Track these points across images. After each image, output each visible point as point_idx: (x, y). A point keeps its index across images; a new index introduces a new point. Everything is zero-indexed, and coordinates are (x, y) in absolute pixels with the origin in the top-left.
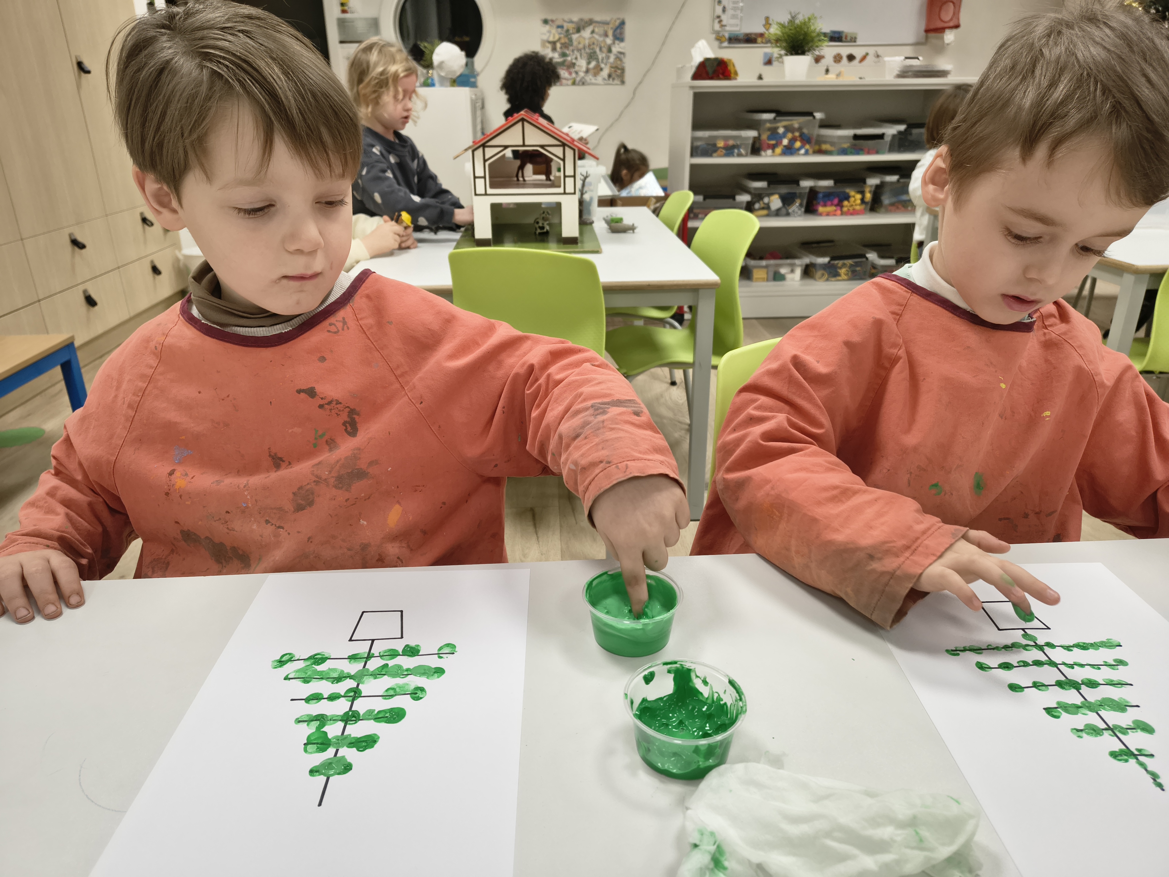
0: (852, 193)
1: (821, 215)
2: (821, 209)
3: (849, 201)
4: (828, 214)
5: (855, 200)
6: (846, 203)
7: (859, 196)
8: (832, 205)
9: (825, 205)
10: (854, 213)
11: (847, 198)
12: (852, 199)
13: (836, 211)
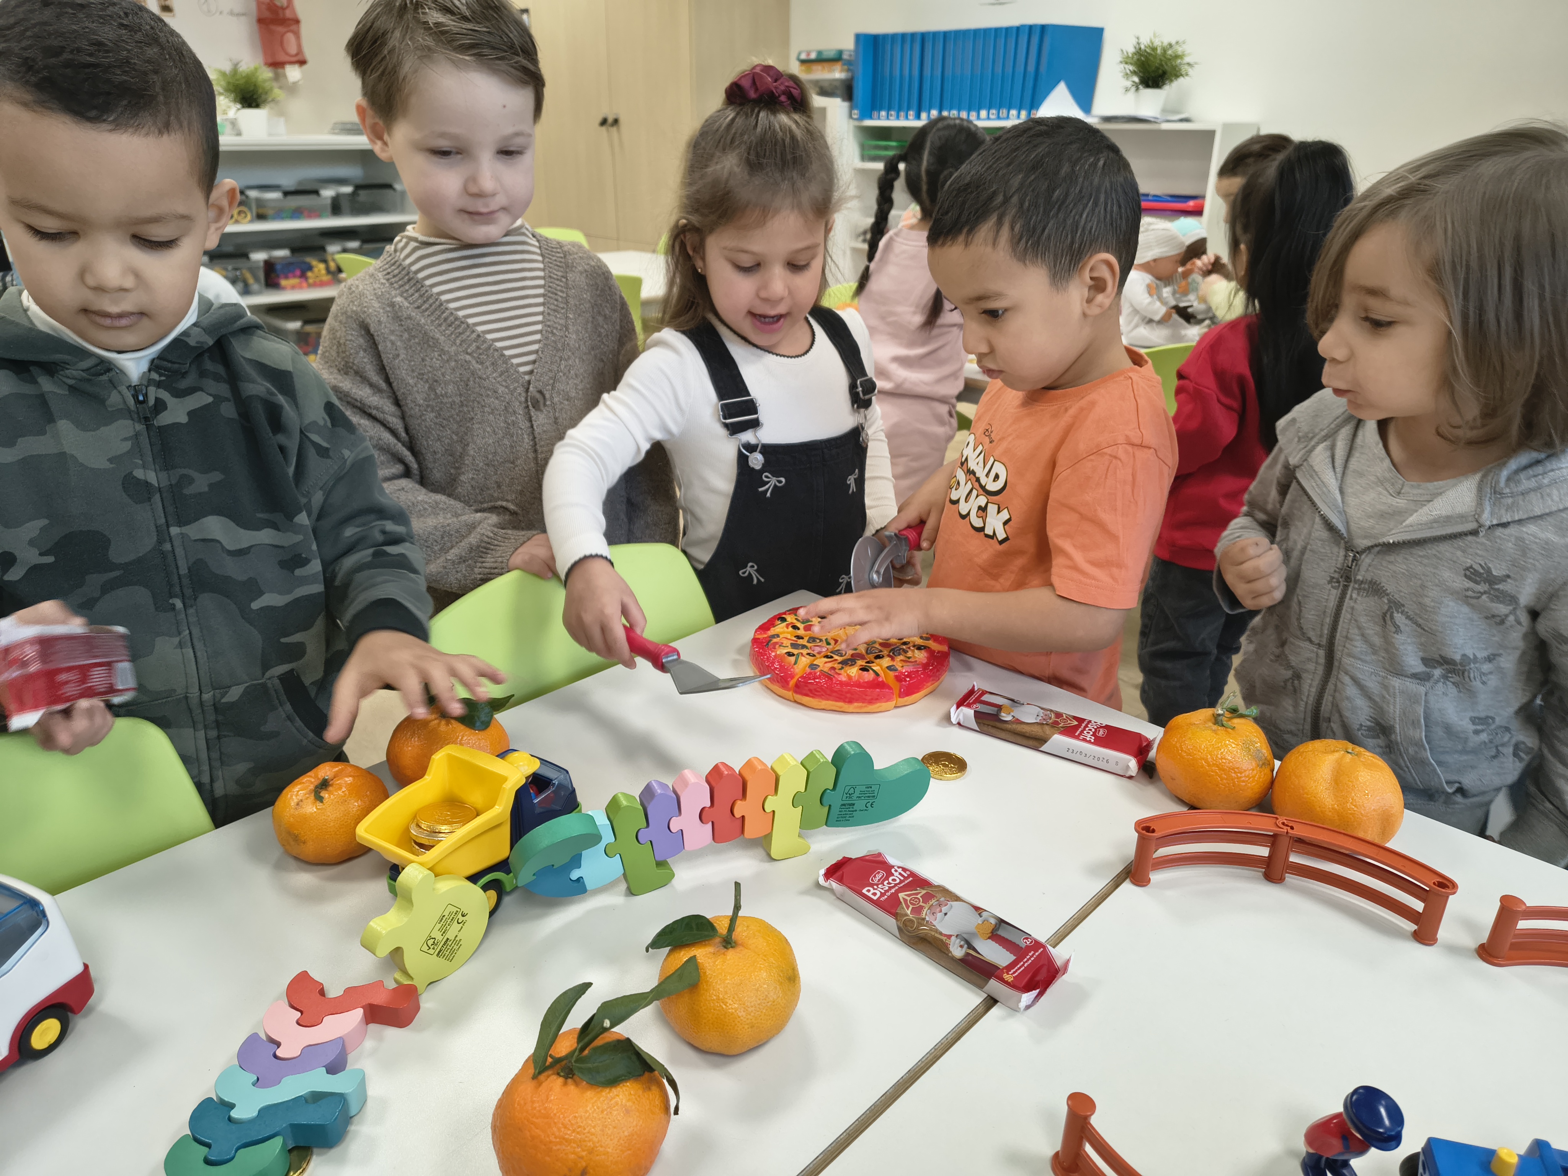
0: (314, 263)
1: (283, 288)
2: (283, 282)
3: (313, 272)
4: (293, 287)
5: (319, 271)
6: (309, 274)
7: (322, 266)
8: (294, 277)
9: (286, 277)
10: (322, 284)
11: (310, 268)
12: (316, 270)
13: (300, 283)
